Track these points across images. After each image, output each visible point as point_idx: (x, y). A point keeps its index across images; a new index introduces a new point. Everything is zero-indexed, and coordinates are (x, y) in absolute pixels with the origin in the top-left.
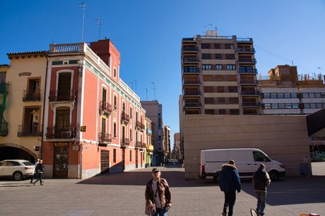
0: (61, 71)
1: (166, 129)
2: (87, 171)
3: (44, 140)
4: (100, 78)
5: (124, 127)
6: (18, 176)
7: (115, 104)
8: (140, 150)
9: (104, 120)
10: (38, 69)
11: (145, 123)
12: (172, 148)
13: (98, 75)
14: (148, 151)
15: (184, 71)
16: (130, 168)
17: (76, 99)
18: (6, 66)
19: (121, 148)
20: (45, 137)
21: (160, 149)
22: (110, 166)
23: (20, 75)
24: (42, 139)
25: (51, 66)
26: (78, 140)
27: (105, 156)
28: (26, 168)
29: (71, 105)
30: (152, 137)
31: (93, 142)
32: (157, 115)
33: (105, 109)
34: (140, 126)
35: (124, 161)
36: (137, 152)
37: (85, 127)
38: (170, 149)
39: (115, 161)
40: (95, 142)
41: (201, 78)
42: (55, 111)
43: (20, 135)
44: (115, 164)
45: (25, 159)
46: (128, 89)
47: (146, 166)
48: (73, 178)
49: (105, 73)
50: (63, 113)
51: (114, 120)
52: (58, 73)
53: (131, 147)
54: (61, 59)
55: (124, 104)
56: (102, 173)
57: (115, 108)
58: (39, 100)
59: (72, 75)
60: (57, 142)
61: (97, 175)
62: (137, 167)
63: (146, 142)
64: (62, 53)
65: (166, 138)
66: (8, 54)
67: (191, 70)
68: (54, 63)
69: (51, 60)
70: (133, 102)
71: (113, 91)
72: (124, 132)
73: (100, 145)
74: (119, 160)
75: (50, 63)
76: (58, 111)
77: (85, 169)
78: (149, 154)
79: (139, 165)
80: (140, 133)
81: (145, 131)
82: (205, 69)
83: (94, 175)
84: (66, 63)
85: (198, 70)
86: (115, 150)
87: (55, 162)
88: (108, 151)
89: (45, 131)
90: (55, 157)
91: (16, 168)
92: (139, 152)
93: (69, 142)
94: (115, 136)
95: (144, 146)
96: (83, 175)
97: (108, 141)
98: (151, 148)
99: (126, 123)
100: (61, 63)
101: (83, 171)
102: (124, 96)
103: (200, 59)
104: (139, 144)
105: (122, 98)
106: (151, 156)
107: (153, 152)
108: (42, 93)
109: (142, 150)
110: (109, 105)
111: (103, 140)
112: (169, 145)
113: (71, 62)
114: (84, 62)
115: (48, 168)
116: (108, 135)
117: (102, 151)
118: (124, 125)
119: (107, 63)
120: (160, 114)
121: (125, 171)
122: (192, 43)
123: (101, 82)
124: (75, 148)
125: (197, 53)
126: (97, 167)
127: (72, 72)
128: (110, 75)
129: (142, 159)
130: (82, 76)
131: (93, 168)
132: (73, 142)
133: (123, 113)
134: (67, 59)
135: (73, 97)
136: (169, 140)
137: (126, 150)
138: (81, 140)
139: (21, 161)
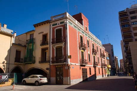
0: (57, 28)
1: (116, 58)
2: (74, 80)
3: (51, 65)
4: (78, 30)
5: (94, 57)
6: (37, 83)
7: (88, 44)
8: (104, 68)
9: (82, 53)
10: (46, 29)
11: (105, 54)
12: (119, 67)
13: (77, 29)
14: (108, 68)
15: (122, 27)
16: (99, 77)
17: (65, 41)
18: (33, 31)
19: (94, 67)
20: (51, 63)
21: (114, 67)
22: (88, 77)
23: (39, 34)
24: (50, 64)
25: (52, 27)
26: (67, 63)
27: (84, 72)
28: (41, 79)
29: (62, 45)
30: (110, 61)
31: (77, 64)
32: (111, 50)
33: (82, 46)
34: (102, 56)
35: (95, 74)
36: (102, 69)
37: (70, 56)
38: (118, 67)
39: (90, 74)
40: (78, 64)
41: (132, 29)
42: (55, 49)
43: (40, 62)
44: (90, 76)
45: (41, 75)
46: (94, 37)
47: (108, 76)
48: (66, 85)
49: (81, 28)
50: (59, 50)
51: (88, 53)
52: (55, 29)
53: (99, 66)
54: (56, 22)
55: (93, 45)
56: (83, 81)
57: (88, 46)
58: (48, 44)
59: (62, 29)
60: (57, 65)
61: (80, 82)
62: (103, 76)
63: (107, 64)
64: (57, 19)
65: (116, 62)
66: (33, 25)
67: (126, 26)
68: (53, 25)
69: (52, 24)
70: (98, 43)
71: (86, 38)
72: (94, 59)
73: (81, 66)
74: (93, 73)
75: (51, 25)
76: (56, 49)
77: (73, 79)
78: (109, 70)
79: (104, 75)
80: (103, 59)
81: (106, 58)
82: (134, 24)
83: (79, 82)
84: (59, 24)
85: (129, 25)
86: (90, 68)
87: (57, 75)
88: (87, 69)
89: (51, 60)
90: (56, 73)
91: (36, 79)
92: (104, 69)
93: (63, 65)
94: (90, 61)
95: (105, 65)
96: (71, 83)
97: (86, 63)
98: (110, 66)
99: (95, 54)
100: (56, 24)
101: (71, 80)
102: (92, 40)
103: (130, 20)
104: (103, 65)
105: (92, 41)
106: (110, 70)
107: (111, 68)
108: (49, 40)
109: (105, 68)
110: (85, 45)
111: (83, 63)
112: (118, 65)
113: (61, 23)
114: (68, 22)
115: (53, 79)
116: (86, 60)
117: (82, 69)
118: (94, 55)
119: (82, 24)
120: (112, 50)
121: (96, 79)
122: (124, 13)
123: (79, 33)
124: (66, 68)
125: (128, 17)
126: (80, 78)
127: (62, 28)
128: (84, 30)
129: (106, 72)
130: (67, 29)
131: (78, 78)
132: (65, 65)
133: (93, 49)
134: (59, 22)
135: (63, 40)
136: (118, 63)
137: (96, 68)
138: (69, 63)
139: (38, 76)
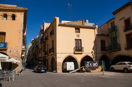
6: (126, 70)
18: (113, 18)
23: (120, 20)
28: (129, 66)
43: (126, 49)
45: (129, 61)
91: (124, 66)
139: (126, 62)
